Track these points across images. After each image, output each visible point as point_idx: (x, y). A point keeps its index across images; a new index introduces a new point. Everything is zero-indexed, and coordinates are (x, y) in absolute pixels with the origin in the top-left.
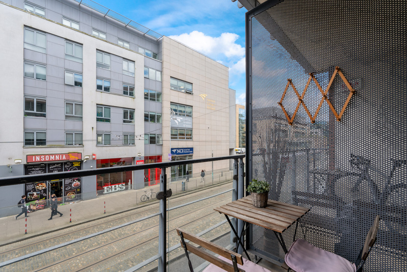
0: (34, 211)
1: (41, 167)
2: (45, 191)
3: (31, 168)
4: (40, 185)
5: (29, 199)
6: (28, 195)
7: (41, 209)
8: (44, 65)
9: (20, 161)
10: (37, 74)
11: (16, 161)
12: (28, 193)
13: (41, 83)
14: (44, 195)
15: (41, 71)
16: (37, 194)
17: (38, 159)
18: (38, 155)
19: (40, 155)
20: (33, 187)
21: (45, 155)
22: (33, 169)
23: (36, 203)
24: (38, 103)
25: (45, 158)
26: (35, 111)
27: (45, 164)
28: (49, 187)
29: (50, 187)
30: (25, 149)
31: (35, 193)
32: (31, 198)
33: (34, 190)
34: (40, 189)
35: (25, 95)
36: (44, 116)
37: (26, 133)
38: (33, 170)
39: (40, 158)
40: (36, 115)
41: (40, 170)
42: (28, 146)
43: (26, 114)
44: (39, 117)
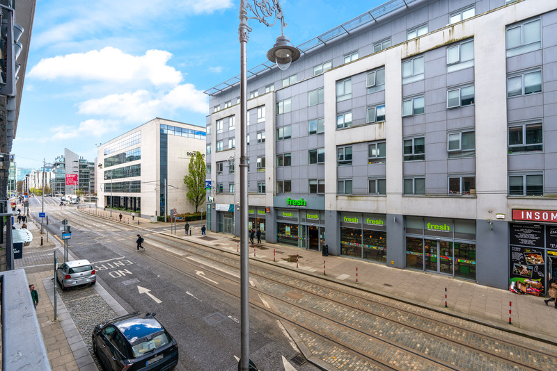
0: (523, 293)
1: (535, 229)
2: (541, 268)
3: (519, 229)
4: (533, 257)
5: (515, 272)
6: (515, 267)
7: (534, 295)
8: (537, 69)
9: (503, 216)
10: (526, 89)
11: (498, 216)
12: (515, 264)
13: (534, 99)
14: (539, 273)
15: (531, 80)
16: (528, 269)
17: (529, 216)
18: (529, 210)
19: (533, 211)
20: (522, 257)
21: (541, 211)
22: (522, 230)
23: (526, 283)
24: (528, 131)
25: (541, 215)
26: (524, 144)
27: (542, 226)
28: (548, 264)
29: (551, 263)
30: (510, 200)
31: (525, 267)
32: (519, 273)
33: (524, 262)
34: (534, 262)
35: (508, 124)
36: (540, 148)
37: (510, 177)
38: (522, 232)
39: (533, 216)
40: (526, 149)
41: (532, 233)
42: (514, 196)
43: (511, 150)
44: (530, 152)
